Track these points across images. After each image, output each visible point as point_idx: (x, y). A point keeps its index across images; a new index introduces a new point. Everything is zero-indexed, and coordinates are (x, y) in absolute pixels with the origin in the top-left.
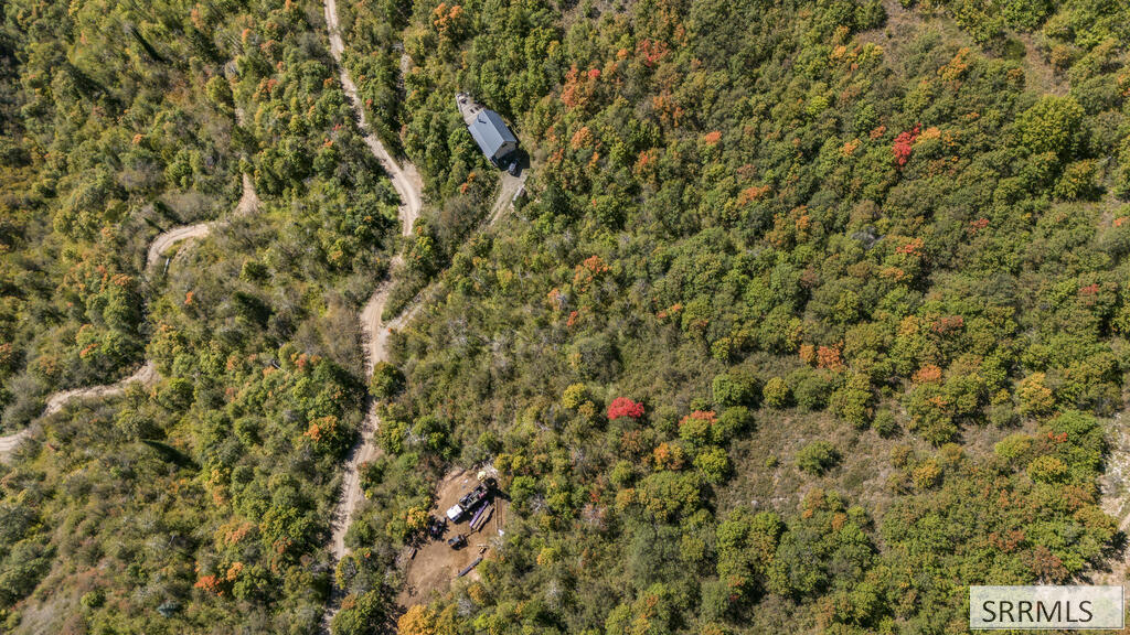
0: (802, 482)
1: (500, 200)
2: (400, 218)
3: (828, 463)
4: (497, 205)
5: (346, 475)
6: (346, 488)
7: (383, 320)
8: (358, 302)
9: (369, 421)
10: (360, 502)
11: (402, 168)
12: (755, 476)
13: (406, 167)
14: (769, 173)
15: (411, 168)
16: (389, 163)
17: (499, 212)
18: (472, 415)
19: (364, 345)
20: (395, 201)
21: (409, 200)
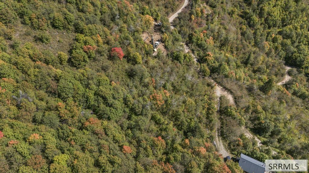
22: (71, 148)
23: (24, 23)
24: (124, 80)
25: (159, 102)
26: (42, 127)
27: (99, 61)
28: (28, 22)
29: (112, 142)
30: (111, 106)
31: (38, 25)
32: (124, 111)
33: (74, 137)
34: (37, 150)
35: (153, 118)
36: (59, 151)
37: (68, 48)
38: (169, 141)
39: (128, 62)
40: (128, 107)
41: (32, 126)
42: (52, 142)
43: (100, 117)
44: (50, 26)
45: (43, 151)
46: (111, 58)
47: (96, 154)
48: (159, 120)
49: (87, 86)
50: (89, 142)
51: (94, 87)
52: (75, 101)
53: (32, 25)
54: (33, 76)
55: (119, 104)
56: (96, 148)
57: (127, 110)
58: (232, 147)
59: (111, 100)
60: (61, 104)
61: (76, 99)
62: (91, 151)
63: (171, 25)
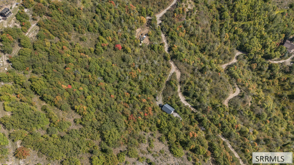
1: (161, 99)
6: (167, 43)
8: (182, 76)
10: (163, 41)
17: (161, 96)
19: (176, 67)
20: (187, 101)
21: (184, 101)
22: (92, 94)
23: (75, 30)
24: (120, 62)
25: (133, 76)
26: (83, 85)
27: (109, 51)
28: (77, 30)
29: (107, 93)
30: (110, 77)
31: (82, 32)
32: (116, 79)
33: (94, 90)
34: (82, 93)
35: (129, 83)
36: (88, 94)
37: (94, 43)
38: (132, 95)
39: (124, 51)
40: (118, 77)
41: (80, 84)
42: (86, 90)
43: (105, 81)
44: (87, 31)
45: (84, 94)
46: (115, 49)
47: (101, 97)
48: (132, 84)
49: (101, 66)
50: (99, 92)
51: (104, 67)
52: (95, 74)
53: (79, 32)
54: (80, 62)
55: (114, 76)
56: (101, 95)
57: (118, 79)
58: (165, 100)
59: (110, 74)
60: (90, 75)
61: (96, 73)
62: (99, 96)
63: (160, 20)
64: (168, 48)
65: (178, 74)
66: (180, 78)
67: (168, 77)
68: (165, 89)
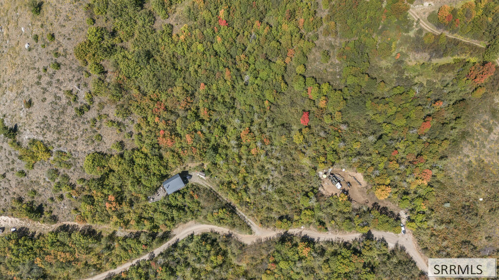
0: (332, 62)
1: (201, 184)
2: (200, 234)
3: (327, 54)
4: (204, 185)
5: (320, 240)
6: (326, 239)
7: (251, 234)
8: (242, 246)
9: (297, 234)
10: (332, 232)
11: (175, 235)
12: (329, 77)
13: (174, 234)
14: (221, 67)
15: (175, 231)
16: (171, 241)
17: (207, 184)
18: (300, 183)
19: (263, 241)
20: (191, 237)
21: (191, 231)
63: (397, 245)
64: (314, 239)
65: (247, 239)
66: (240, 240)
67: (244, 215)
68: (220, 198)
